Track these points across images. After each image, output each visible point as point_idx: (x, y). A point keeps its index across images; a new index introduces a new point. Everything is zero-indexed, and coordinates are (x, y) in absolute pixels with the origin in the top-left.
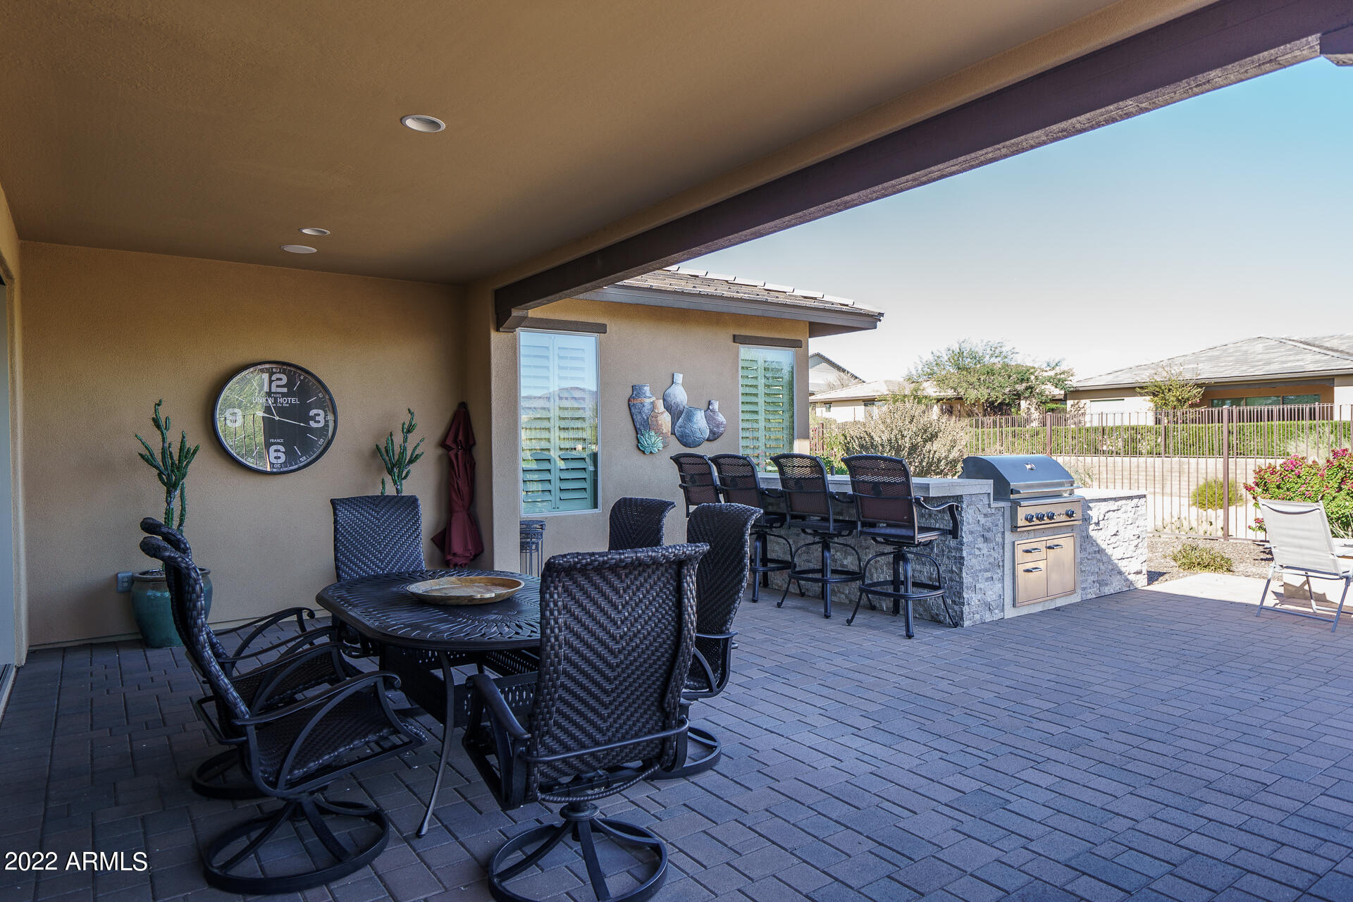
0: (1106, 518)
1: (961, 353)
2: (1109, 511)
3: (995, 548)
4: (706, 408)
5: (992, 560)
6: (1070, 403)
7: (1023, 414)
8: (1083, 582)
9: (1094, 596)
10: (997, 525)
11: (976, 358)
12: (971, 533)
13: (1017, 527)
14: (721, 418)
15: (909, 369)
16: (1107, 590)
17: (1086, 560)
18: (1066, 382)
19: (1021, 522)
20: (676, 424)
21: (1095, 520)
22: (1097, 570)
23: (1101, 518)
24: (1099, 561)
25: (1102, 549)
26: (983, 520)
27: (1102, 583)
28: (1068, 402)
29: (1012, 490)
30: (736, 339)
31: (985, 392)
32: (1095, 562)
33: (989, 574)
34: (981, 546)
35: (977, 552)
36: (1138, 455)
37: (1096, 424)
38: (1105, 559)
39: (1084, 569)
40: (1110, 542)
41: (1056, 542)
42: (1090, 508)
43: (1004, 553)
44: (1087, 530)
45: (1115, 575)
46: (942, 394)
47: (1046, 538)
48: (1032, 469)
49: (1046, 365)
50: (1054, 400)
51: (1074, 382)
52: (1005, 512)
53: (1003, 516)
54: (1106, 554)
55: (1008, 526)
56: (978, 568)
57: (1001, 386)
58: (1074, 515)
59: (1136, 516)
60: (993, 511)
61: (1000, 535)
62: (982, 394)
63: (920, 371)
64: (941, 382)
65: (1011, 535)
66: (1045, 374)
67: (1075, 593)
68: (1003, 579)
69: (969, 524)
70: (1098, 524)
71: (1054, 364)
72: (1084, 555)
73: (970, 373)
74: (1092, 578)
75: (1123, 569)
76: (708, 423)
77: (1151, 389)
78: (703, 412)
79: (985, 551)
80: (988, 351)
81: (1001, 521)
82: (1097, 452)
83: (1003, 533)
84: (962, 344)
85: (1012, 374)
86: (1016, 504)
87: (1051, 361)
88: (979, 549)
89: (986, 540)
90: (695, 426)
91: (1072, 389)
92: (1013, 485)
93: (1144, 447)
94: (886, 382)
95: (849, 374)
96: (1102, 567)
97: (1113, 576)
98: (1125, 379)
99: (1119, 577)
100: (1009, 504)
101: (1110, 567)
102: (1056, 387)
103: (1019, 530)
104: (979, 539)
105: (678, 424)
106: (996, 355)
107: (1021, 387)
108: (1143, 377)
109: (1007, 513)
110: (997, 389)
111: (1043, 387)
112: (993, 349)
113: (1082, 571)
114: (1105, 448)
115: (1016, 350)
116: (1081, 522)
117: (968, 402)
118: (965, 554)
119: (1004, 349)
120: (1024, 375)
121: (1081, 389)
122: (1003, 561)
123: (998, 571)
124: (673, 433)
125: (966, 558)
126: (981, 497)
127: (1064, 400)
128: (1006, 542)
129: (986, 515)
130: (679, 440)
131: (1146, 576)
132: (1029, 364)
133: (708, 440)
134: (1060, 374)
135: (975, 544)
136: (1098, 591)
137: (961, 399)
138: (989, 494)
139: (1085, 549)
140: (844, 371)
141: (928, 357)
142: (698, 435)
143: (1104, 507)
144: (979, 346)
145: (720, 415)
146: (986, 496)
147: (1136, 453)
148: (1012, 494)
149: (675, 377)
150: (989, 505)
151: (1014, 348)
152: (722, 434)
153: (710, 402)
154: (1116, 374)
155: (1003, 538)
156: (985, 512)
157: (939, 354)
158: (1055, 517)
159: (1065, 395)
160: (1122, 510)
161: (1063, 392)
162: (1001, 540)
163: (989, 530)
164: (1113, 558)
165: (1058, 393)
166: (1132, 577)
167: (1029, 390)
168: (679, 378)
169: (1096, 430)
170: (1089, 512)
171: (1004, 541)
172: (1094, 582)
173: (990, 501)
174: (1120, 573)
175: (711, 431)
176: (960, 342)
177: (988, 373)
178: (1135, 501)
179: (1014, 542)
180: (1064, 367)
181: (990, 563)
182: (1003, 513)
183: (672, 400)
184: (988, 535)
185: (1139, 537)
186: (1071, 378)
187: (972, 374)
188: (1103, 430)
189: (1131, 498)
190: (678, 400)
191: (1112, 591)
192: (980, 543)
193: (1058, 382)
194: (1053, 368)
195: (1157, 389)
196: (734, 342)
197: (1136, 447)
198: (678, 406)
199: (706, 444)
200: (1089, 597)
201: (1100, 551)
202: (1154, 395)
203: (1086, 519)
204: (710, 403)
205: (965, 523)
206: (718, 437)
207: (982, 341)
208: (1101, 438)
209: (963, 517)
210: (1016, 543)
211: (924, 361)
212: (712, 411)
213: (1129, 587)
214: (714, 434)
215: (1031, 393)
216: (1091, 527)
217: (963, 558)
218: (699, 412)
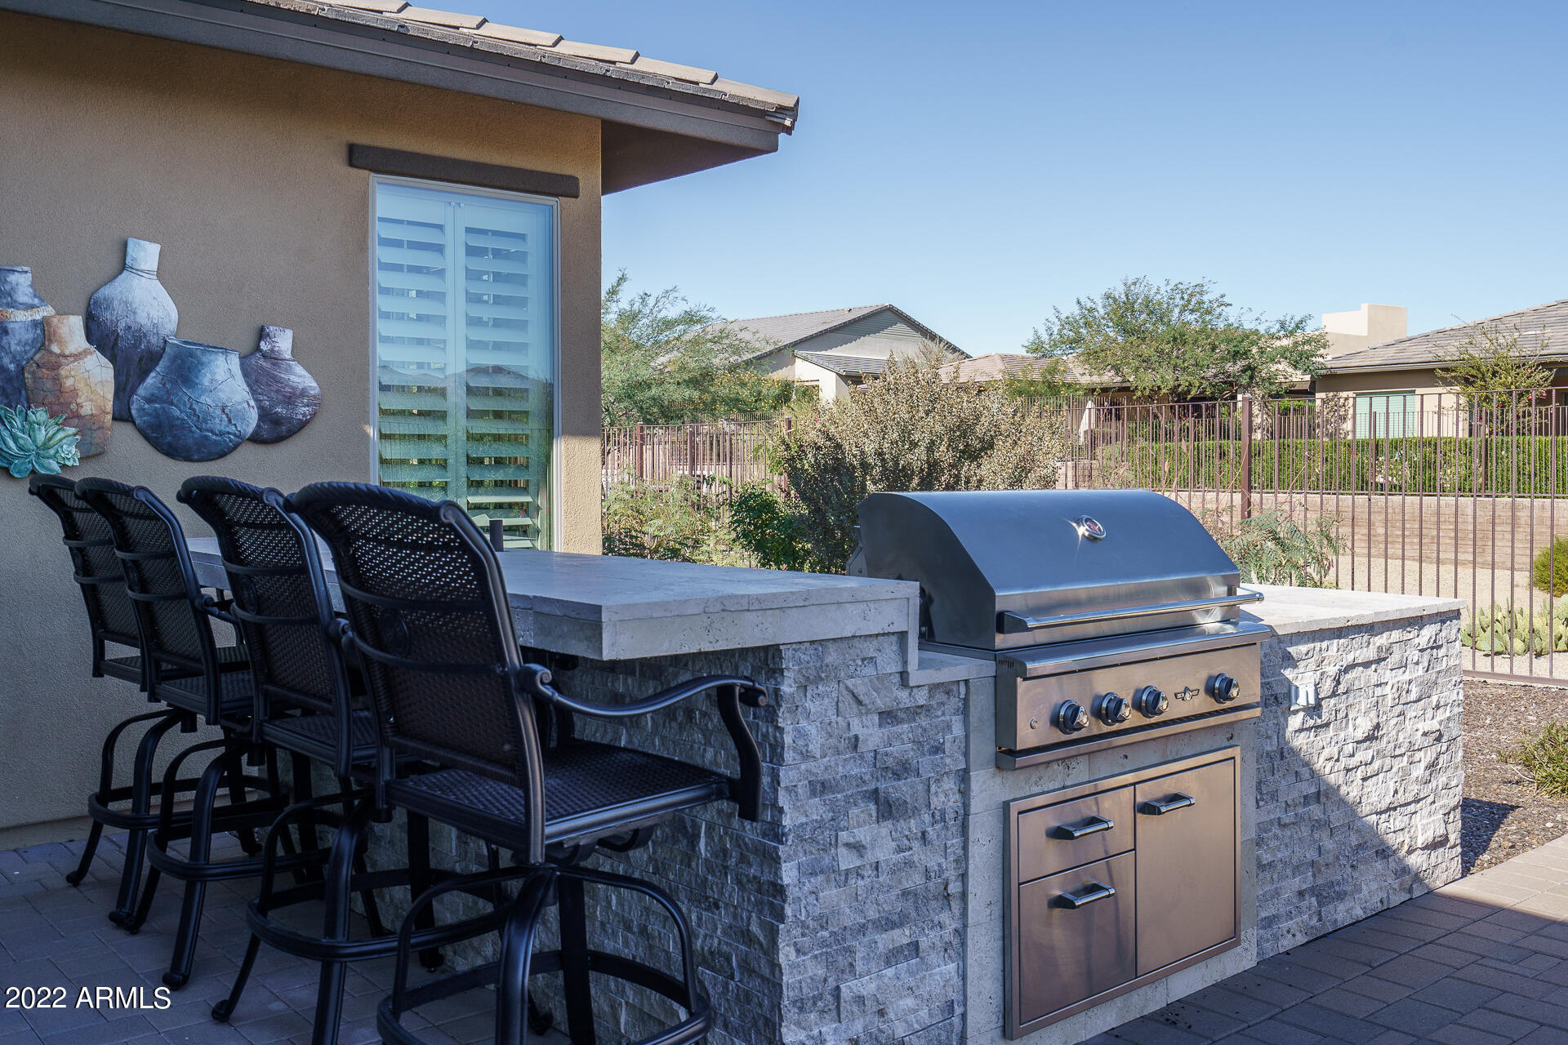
0: (1341, 689)
1: (1129, 305)
2: (1352, 666)
3: (931, 833)
4: (247, 345)
5: (915, 880)
6: (1320, 395)
7: (1240, 416)
8: (1265, 899)
9: (1301, 939)
10: (938, 749)
11: (1157, 312)
12: (820, 788)
13: (1013, 753)
14: (300, 377)
15: (1036, 332)
16: (1344, 912)
17: (1276, 830)
18: (1314, 359)
19: (1031, 728)
20: (133, 391)
21: (1303, 700)
22: (1311, 854)
23: (1327, 687)
24: (1317, 825)
25: (1329, 786)
26: (872, 734)
27: (1325, 894)
28: (1318, 395)
29: (1001, 615)
30: (357, 156)
31: (1170, 377)
32: (1305, 831)
33: (901, 937)
34: (863, 834)
35: (847, 860)
36: (1438, 493)
37: (1363, 433)
38: (1337, 817)
39: (1267, 858)
40: (1353, 762)
41: (1169, 786)
42: (1290, 661)
43: (965, 848)
44: (1280, 729)
45: (1366, 861)
46: (1096, 379)
47: (1130, 778)
48: (1092, 539)
49: (1278, 326)
50: (1293, 392)
51: (1329, 359)
52: (973, 698)
53: (965, 711)
54: (1342, 802)
55: (984, 746)
56: (850, 918)
57: (1197, 365)
58: (1234, 692)
59: (1432, 675)
60: (921, 698)
61: (949, 784)
62: (1165, 378)
63: (1056, 336)
64: (1093, 357)
65: (998, 780)
66: (1278, 343)
67: (1237, 943)
68: (963, 944)
69: (806, 756)
70: (1315, 709)
71: (1293, 325)
72: (1273, 811)
73: (1144, 339)
74: (1296, 883)
75: (1393, 840)
76: (253, 392)
77: (1463, 371)
78: (234, 361)
79: (884, 852)
80: (1177, 301)
81: (958, 730)
82: (1364, 486)
83: (964, 777)
84: (1132, 288)
85: (1217, 343)
86: (1010, 668)
87: (1288, 319)
88: (857, 848)
89: (887, 809)
90: (206, 399)
91: (1323, 372)
92: (1007, 598)
93: (1449, 475)
94: (1004, 358)
95: (942, 345)
96: (1329, 844)
97: (1361, 867)
98: (1417, 356)
99: (1379, 865)
100: (986, 667)
101: (1354, 840)
102: (1296, 368)
103: (1021, 761)
104: (853, 811)
105: (141, 391)
106: (1191, 307)
107: (1233, 368)
108: (1450, 352)
109: (982, 703)
110: (1191, 369)
111: (1274, 367)
112: (1186, 297)
113: (1261, 867)
114: (1380, 479)
115: (1226, 300)
116: (1257, 712)
117: (1139, 393)
118: (788, 874)
119: (1205, 298)
120: (1239, 345)
121: (1339, 372)
122: (964, 877)
123: (944, 917)
124: (122, 415)
125: (792, 892)
126: (870, 649)
127: (1310, 393)
128: (976, 806)
129: (888, 717)
130: (147, 438)
131: (1459, 849)
132: (1248, 326)
133: (256, 439)
134: (1304, 344)
135: (838, 829)
136: (1314, 921)
137: (1127, 389)
138: (902, 636)
139: (1274, 796)
140: (933, 337)
141: (1071, 310)
142: (219, 423)
143: (1335, 653)
144: (1162, 291)
145: (299, 369)
146: (890, 648)
147: (1429, 487)
148: (1000, 630)
149: (130, 250)
150: (904, 675)
151: (1222, 296)
152: (303, 425)
153: (262, 329)
154: (1402, 346)
155: (965, 794)
156: (881, 704)
157: (1089, 305)
158: (1163, 705)
159: (1313, 383)
160: (1394, 659)
161: (1308, 378)
162: (953, 802)
163: (903, 769)
164: (1365, 809)
165: (1300, 378)
166: (1416, 860)
167: (1249, 373)
168: (146, 254)
169: (1362, 446)
170: (1289, 673)
171: (966, 806)
172: (1301, 894)
173: (905, 663)
174: (1384, 852)
175: (265, 415)
176: (1130, 282)
177: (1175, 339)
178: (1429, 631)
179: (1006, 806)
180: (1310, 329)
181: (905, 894)
182: (966, 700)
183: (115, 317)
184: (901, 789)
185: (1438, 739)
186: (1322, 351)
187: (1147, 341)
188: (1377, 446)
189: (1417, 622)
190: (142, 319)
191: (1359, 913)
192: (863, 827)
193: (1298, 358)
194: (1292, 333)
195: (1474, 372)
196: (351, 164)
197: (1435, 479)
198: (139, 335)
199: (248, 452)
200: (1287, 943)
201: (1324, 794)
202: (1467, 381)
203: (1278, 698)
204: (262, 334)
205: (789, 756)
206: (291, 433)
207: (1168, 282)
208: (1372, 460)
209: (781, 730)
210: (1015, 808)
211: (1063, 317)
212: (273, 357)
213: (1410, 890)
214: (276, 421)
215: (1251, 378)
216: (1295, 722)
217: (779, 890)
218: (221, 358)
